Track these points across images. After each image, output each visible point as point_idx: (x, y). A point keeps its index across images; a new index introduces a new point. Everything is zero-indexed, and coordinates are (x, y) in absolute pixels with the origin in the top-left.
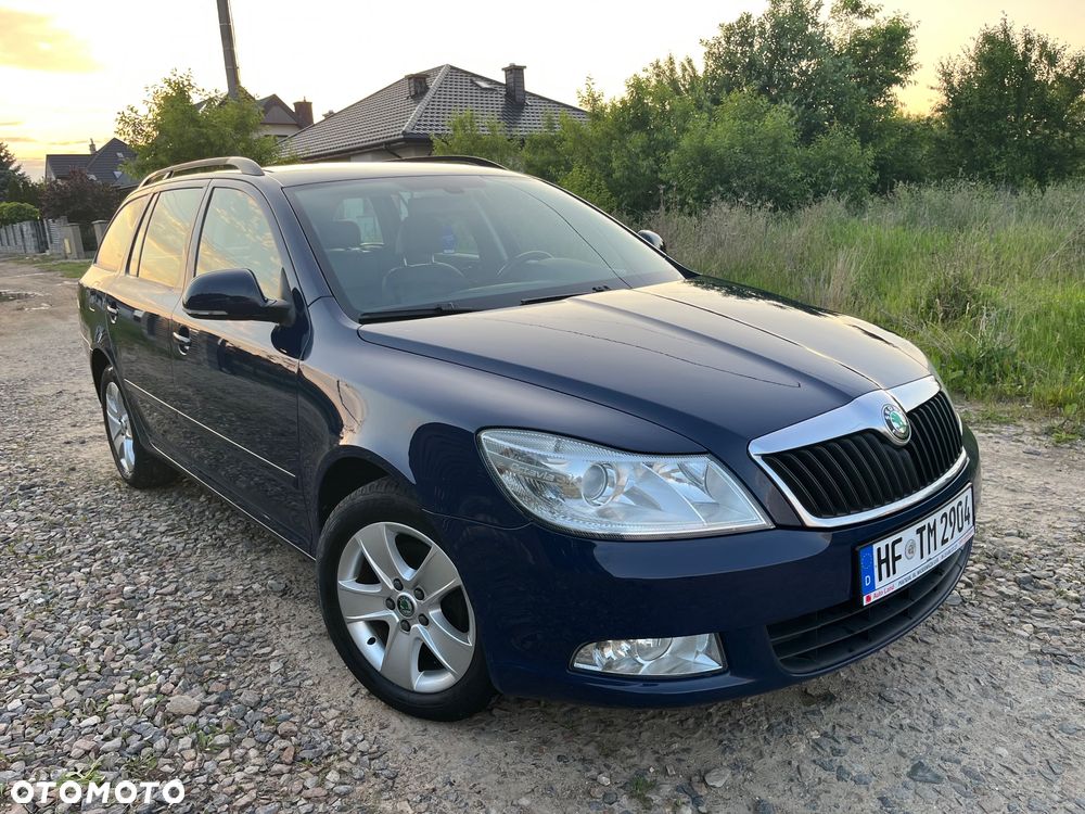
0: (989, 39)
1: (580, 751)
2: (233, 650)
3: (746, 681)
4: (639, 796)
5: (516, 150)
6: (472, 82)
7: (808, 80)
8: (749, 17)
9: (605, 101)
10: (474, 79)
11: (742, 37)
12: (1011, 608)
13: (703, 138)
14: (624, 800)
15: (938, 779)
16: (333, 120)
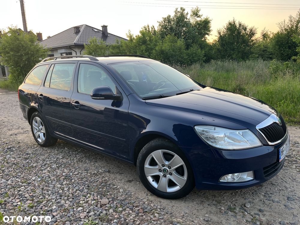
0: (230, 24)
1: (212, 203)
2: (106, 187)
3: (258, 181)
4: (233, 211)
5: (108, 49)
6: (92, 29)
7: (185, 33)
8: (170, 16)
9: (134, 36)
10: (93, 29)
11: (168, 21)
12: (288, 162)
13: (161, 47)
14: (230, 212)
15: (294, 200)
16: (50, 39)
